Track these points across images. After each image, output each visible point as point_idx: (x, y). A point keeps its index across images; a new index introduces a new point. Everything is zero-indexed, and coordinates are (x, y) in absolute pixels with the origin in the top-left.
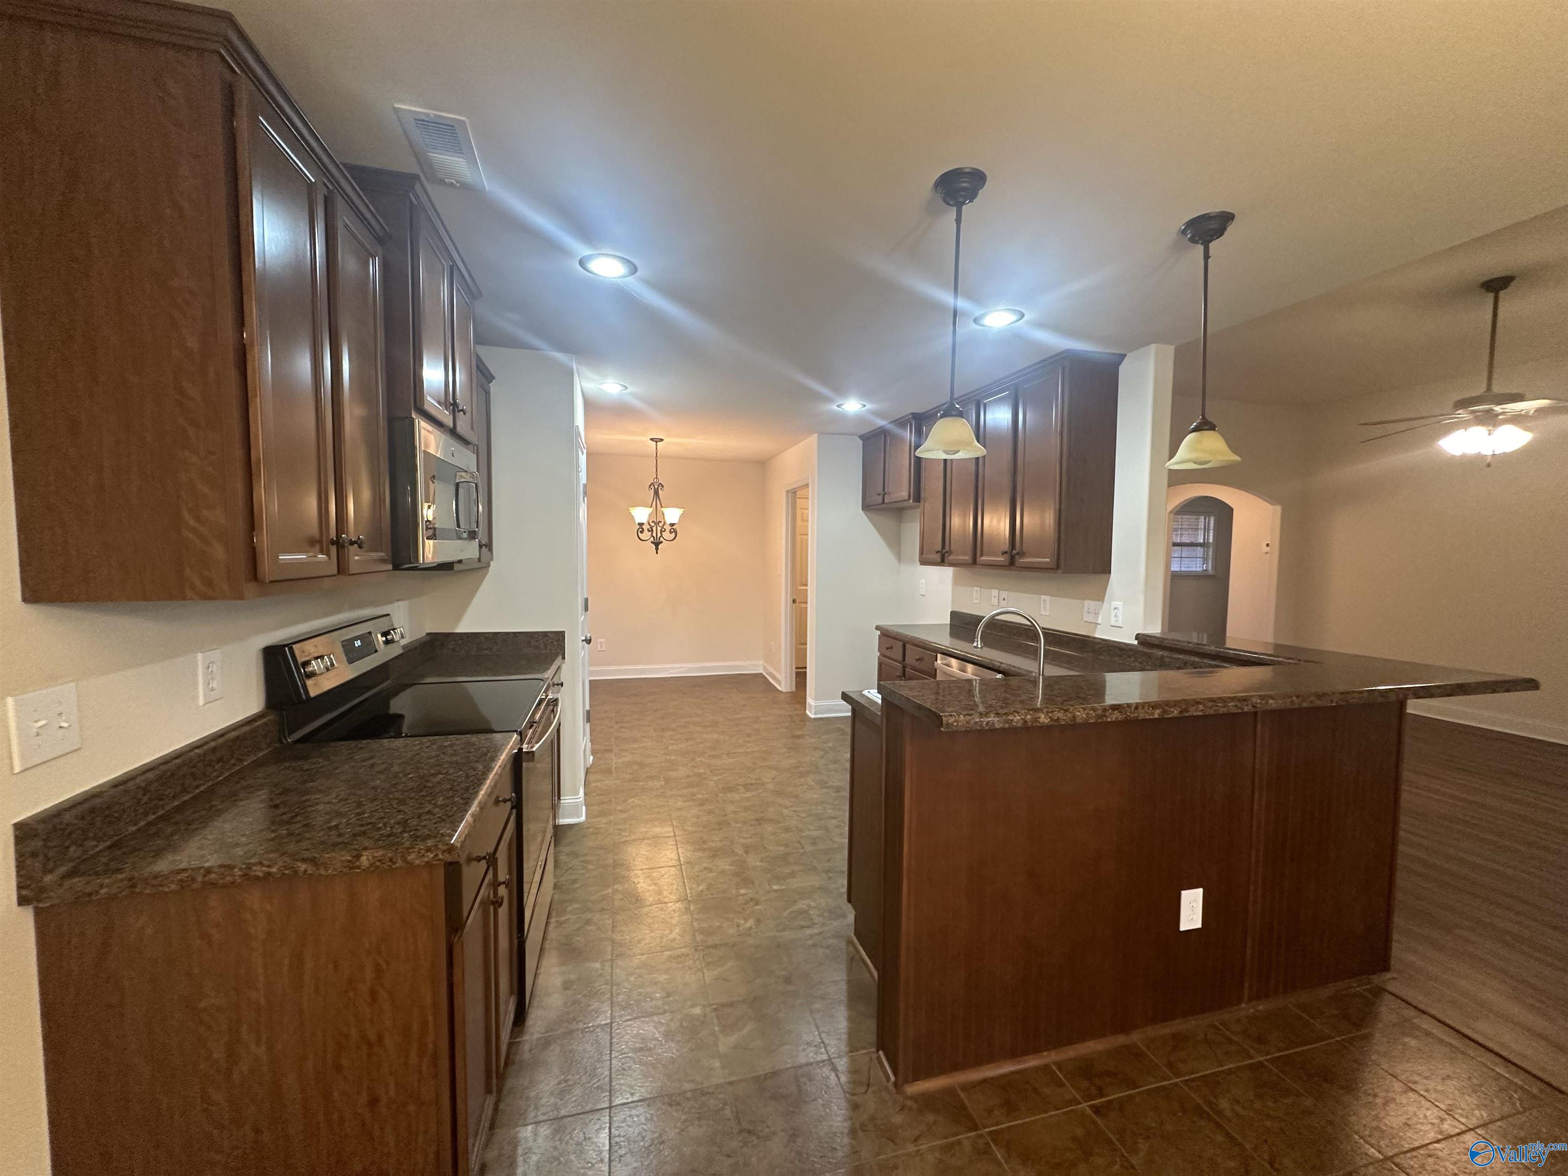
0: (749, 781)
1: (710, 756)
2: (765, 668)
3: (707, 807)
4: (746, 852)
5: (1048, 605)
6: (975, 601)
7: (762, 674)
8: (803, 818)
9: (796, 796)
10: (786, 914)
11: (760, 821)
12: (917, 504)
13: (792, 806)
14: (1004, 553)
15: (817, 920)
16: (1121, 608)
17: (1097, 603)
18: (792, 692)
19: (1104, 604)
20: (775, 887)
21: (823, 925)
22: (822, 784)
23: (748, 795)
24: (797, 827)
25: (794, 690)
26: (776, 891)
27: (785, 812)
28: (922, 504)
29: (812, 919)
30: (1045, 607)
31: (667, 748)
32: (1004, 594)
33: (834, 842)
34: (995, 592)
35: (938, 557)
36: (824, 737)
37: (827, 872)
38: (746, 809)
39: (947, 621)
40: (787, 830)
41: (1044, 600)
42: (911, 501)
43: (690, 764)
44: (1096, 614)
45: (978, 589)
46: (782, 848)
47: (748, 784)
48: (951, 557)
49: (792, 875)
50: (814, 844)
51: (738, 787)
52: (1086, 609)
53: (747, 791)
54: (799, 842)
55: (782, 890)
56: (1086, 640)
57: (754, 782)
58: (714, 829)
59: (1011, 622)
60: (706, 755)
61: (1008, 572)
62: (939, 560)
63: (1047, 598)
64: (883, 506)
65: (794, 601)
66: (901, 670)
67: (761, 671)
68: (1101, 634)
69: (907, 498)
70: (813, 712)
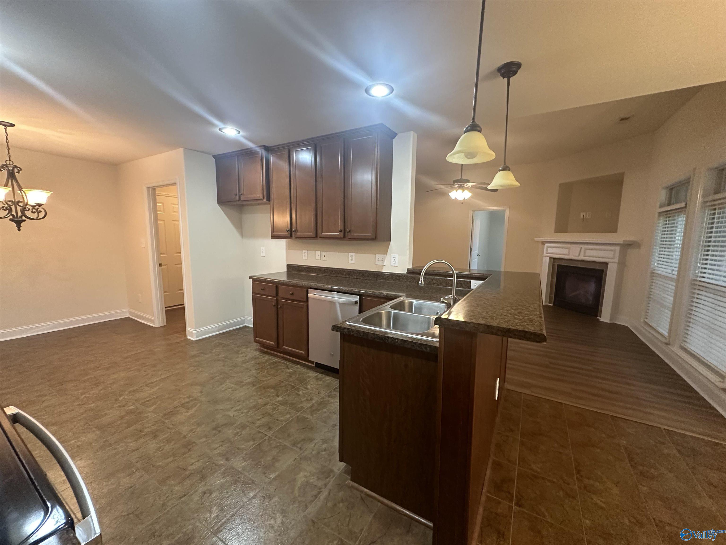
0: (183, 402)
1: (130, 392)
2: (130, 313)
3: (161, 437)
4: (227, 459)
5: (354, 258)
6: (304, 258)
7: (128, 317)
8: (246, 413)
9: (229, 399)
10: (296, 492)
11: (217, 429)
12: (269, 202)
13: (232, 408)
14: (341, 231)
15: (320, 484)
16: (397, 258)
17: (383, 255)
18: (164, 326)
19: (387, 256)
20: (272, 476)
21: (326, 485)
22: (240, 384)
23: (190, 412)
24: (249, 422)
25: (165, 324)
26: (275, 479)
27: (231, 414)
28: (271, 202)
29: (316, 486)
30: (352, 259)
31: (78, 399)
32: (324, 253)
33: (281, 421)
34: (318, 253)
35: (287, 234)
36: (214, 351)
37: (294, 445)
38: (199, 424)
39: (285, 270)
40: (243, 427)
41: (351, 256)
42: (265, 200)
43: (115, 406)
44: (383, 261)
45: (306, 251)
46: (251, 443)
47: (183, 404)
48: (298, 234)
49: (275, 459)
50: (270, 428)
51: (178, 409)
52: (377, 259)
53: (188, 409)
54: (259, 432)
55: (278, 476)
56: (379, 274)
57: (188, 400)
58: (184, 454)
59: (331, 268)
60: (126, 393)
61: (342, 241)
62: (289, 236)
63: (353, 254)
64: (239, 203)
65: (160, 265)
66: (275, 302)
67: (127, 315)
68: (386, 270)
69: (261, 198)
70: (195, 336)
